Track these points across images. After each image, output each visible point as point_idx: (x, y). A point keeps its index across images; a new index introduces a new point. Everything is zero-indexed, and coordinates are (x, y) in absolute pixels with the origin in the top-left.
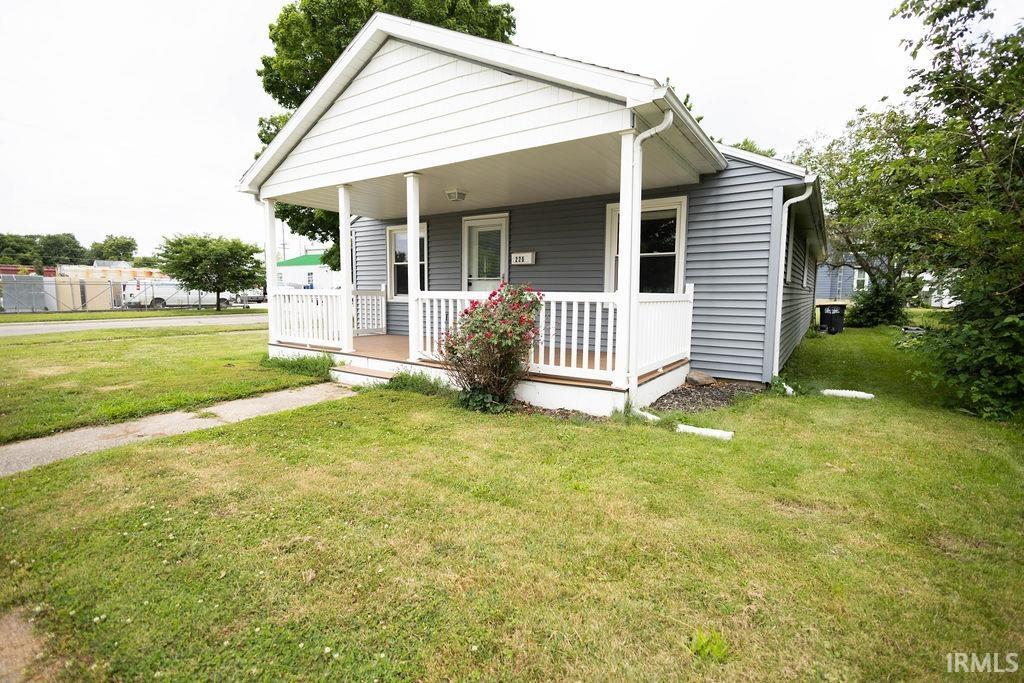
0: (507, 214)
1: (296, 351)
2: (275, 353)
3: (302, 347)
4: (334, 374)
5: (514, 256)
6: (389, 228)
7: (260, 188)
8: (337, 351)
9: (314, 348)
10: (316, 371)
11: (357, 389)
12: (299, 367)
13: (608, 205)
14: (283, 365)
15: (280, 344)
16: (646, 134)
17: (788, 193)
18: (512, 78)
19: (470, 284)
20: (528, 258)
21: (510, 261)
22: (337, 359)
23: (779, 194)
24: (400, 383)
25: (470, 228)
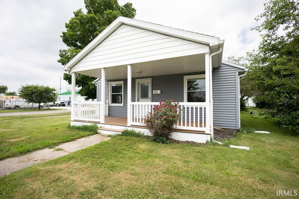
0: (151, 79)
1: (83, 123)
2: (72, 124)
3: (85, 121)
4: (99, 131)
5: (154, 91)
6: (110, 83)
7: (71, 69)
8: (99, 123)
9: (89, 122)
10: (92, 130)
11: (109, 136)
12: (85, 128)
13: (184, 76)
14: (78, 128)
15: (75, 121)
16: (213, 54)
17: (240, 74)
18: (167, 37)
19: (138, 100)
20: (159, 92)
21: (152, 92)
22: (99, 125)
23: (237, 74)
24: (125, 133)
25: (138, 83)
